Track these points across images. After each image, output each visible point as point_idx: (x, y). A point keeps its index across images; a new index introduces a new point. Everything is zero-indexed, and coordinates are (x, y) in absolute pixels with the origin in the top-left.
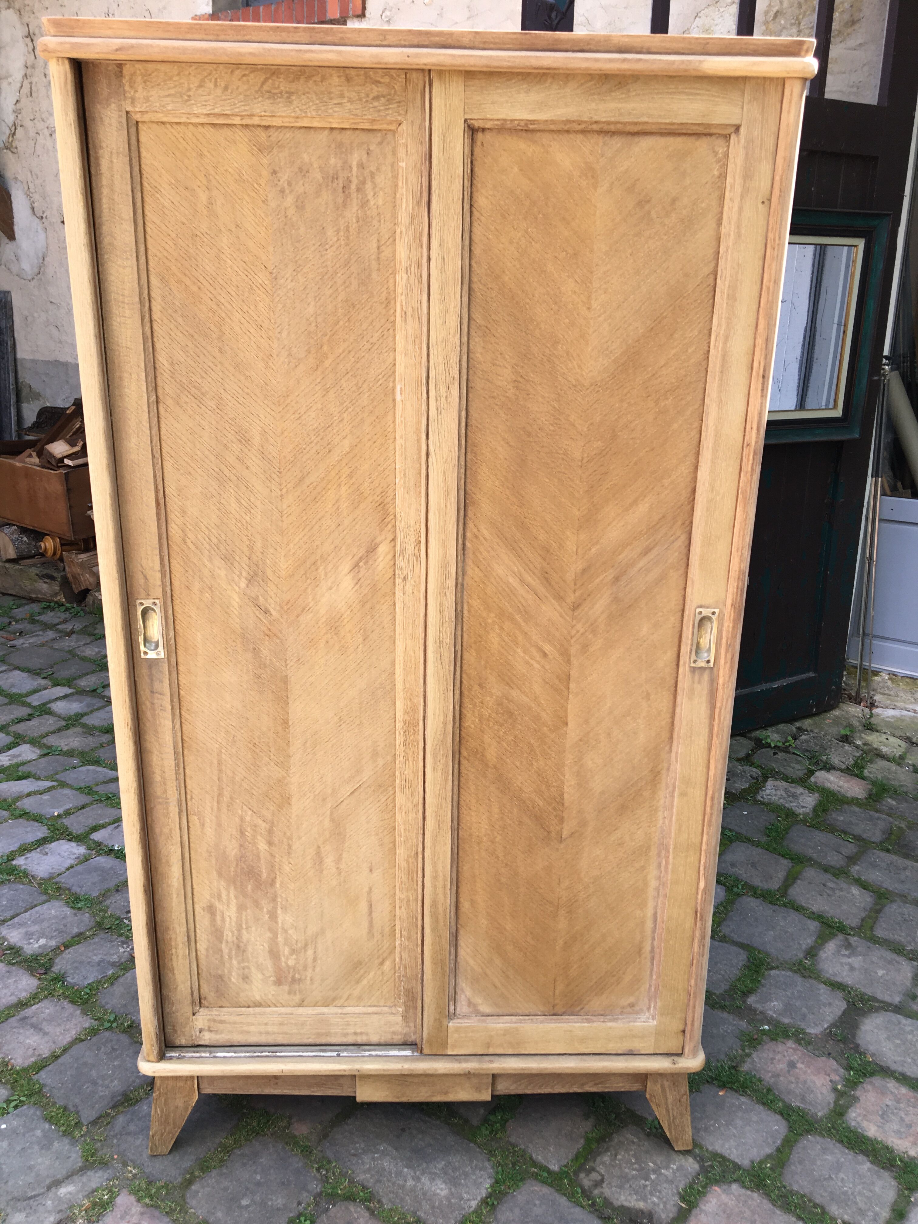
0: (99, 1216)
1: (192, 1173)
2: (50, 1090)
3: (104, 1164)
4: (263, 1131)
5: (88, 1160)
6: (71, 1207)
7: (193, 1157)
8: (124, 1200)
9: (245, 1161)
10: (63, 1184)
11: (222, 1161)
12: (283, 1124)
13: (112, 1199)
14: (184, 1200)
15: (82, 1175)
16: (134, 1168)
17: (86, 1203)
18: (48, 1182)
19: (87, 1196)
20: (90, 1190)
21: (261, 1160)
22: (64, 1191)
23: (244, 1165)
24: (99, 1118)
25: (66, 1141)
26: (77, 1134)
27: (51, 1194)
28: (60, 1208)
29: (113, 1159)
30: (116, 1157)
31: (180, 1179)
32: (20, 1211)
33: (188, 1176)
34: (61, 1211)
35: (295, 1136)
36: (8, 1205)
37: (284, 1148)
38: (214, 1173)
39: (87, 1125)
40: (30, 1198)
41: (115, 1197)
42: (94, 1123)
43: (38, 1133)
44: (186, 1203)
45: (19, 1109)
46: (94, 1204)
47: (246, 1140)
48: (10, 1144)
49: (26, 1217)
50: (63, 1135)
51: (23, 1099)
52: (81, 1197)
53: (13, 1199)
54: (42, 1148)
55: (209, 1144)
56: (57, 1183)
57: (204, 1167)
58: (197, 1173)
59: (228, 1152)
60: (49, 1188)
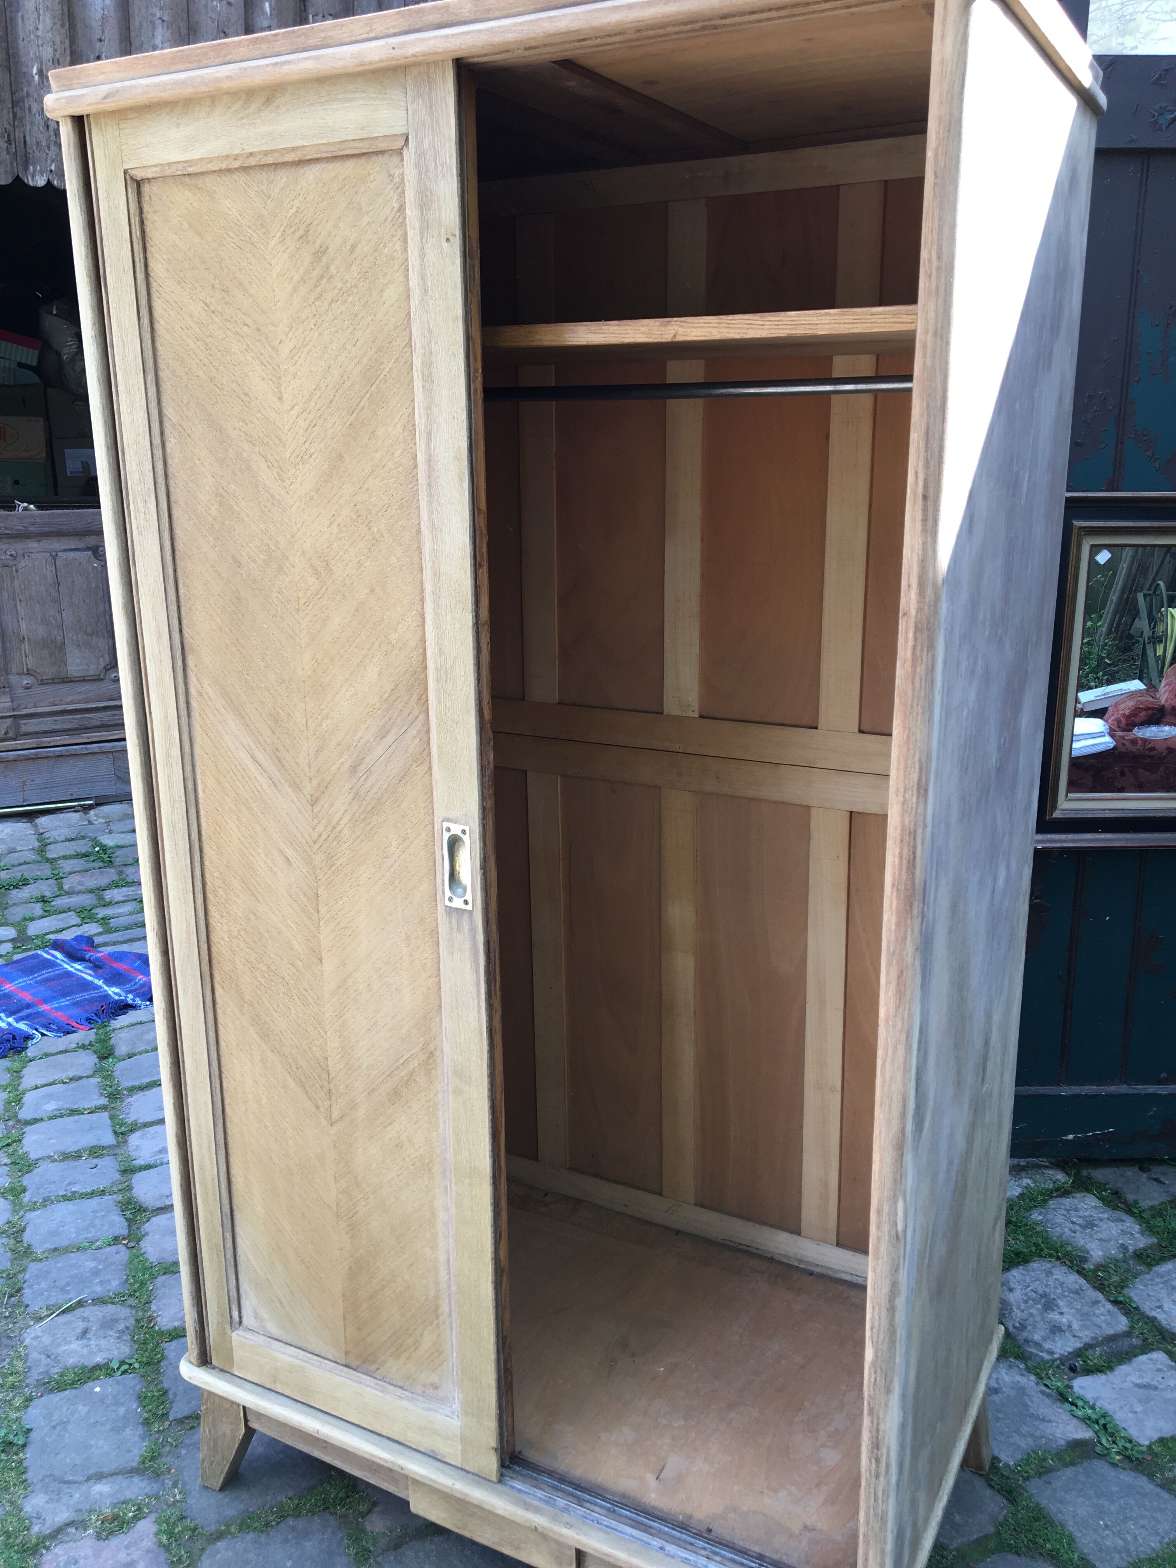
0: (110, 1534)
1: (228, 1526)
2: (167, 1366)
3: (157, 1475)
4: (335, 1507)
5: (144, 1463)
6: (90, 1512)
7: (242, 1507)
8: (146, 1527)
9: (290, 1537)
10: (104, 1481)
11: (267, 1524)
12: (362, 1508)
13: (136, 1518)
14: (200, 1556)
15: (127, 1478)
16: (180, 1493)
17: (108, 1511)
18: (92, 1471)
19: (114, 1505)
20: (122, 1499)
21: (308, 1544)
22: (102, 1488)
23: (286, 1541)
24: (187, 1418)
25: (140, 1430)
26: (156, 1427)
27: (84, 1487)
28: (80, 1507)
29: (169, 1472)
30: (173, 1471)
31: (213, 1528)
32: (46, 1493)
33: (223, 1528)
34: (80, 1510)
35: (364, 1531)
36: (42, 1480)
37: (342, 1540)
38: (251, 1536)
39: (171, 1422)
40: (65, 1482)
41: (139, 1519)
42: (180, 1421)
43: (122, 1410)
44: (200, 1559)
45: (127, 1376)
46: (116, 1517)
47: (309, 1511)
48: (89, 1412)
49: (47, 1502)
50: (142, 1424)
51: (137, 1365)
52: (108, 1503)
53: (50, 1475)
54: (112, 1430)
55: (269, 1498)
56: (100, 1477)
57: (245, 1524)
58: (233, 1529)
59: (281, 1517)
60: (89, 1479)
